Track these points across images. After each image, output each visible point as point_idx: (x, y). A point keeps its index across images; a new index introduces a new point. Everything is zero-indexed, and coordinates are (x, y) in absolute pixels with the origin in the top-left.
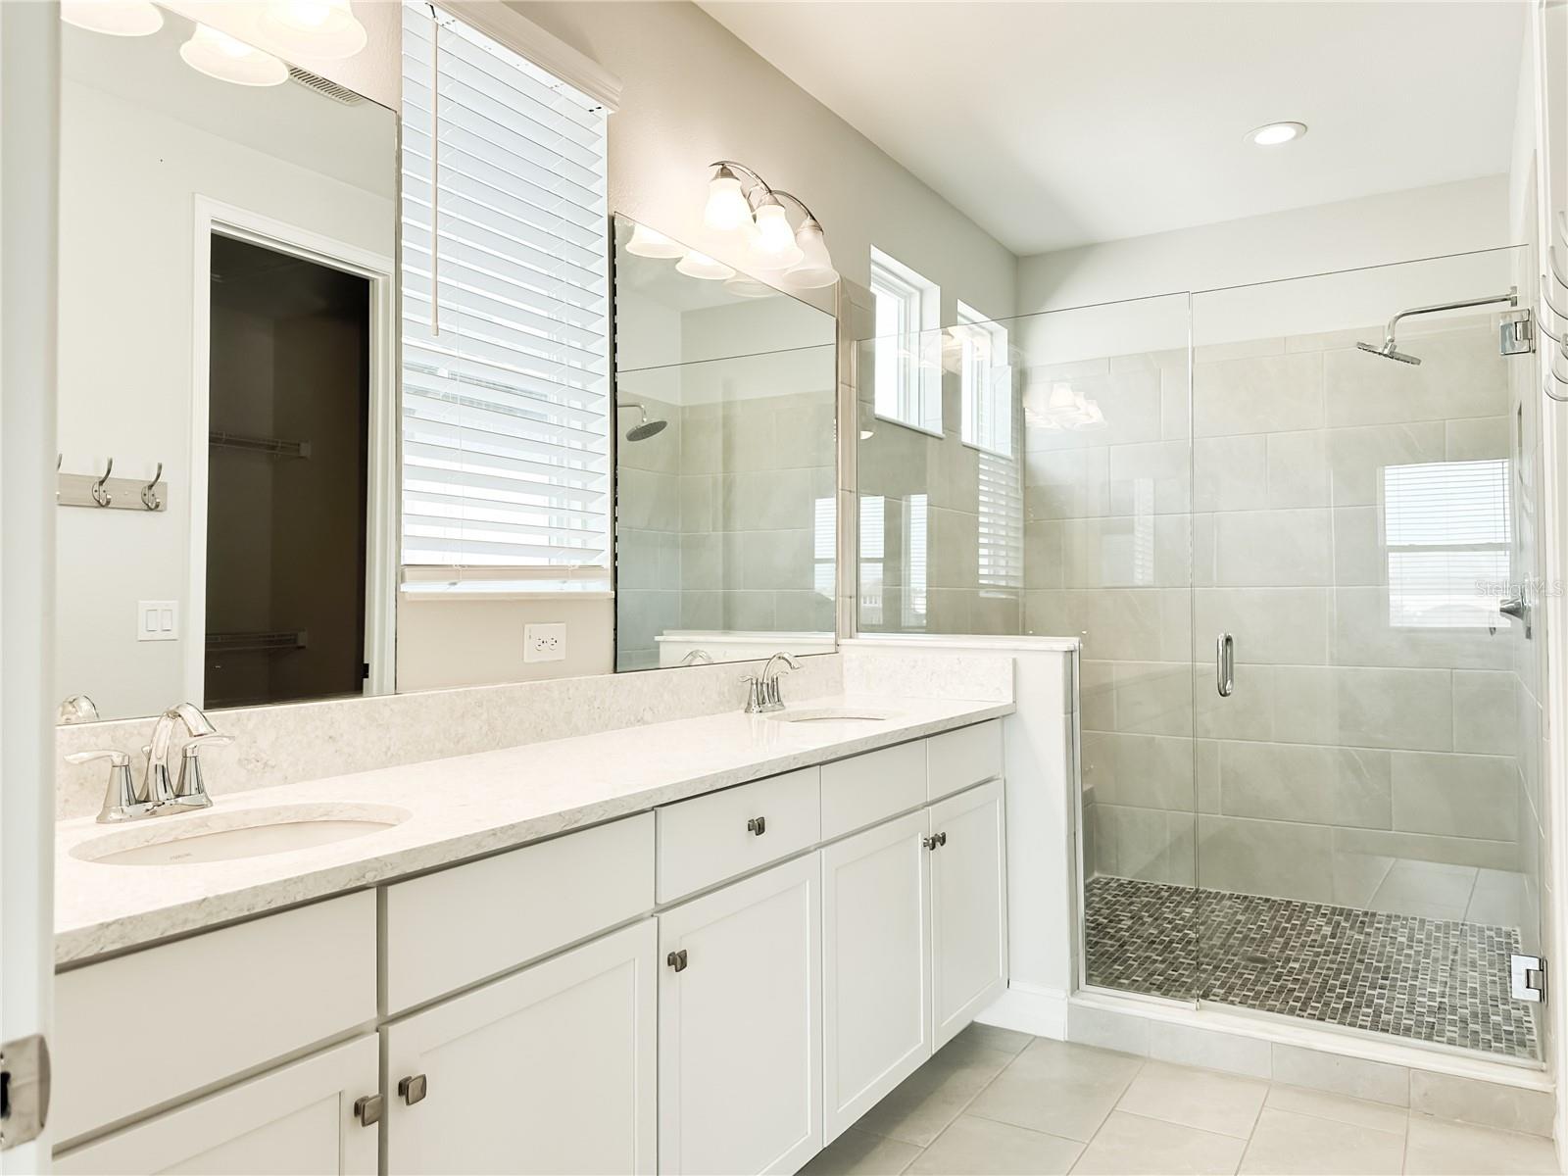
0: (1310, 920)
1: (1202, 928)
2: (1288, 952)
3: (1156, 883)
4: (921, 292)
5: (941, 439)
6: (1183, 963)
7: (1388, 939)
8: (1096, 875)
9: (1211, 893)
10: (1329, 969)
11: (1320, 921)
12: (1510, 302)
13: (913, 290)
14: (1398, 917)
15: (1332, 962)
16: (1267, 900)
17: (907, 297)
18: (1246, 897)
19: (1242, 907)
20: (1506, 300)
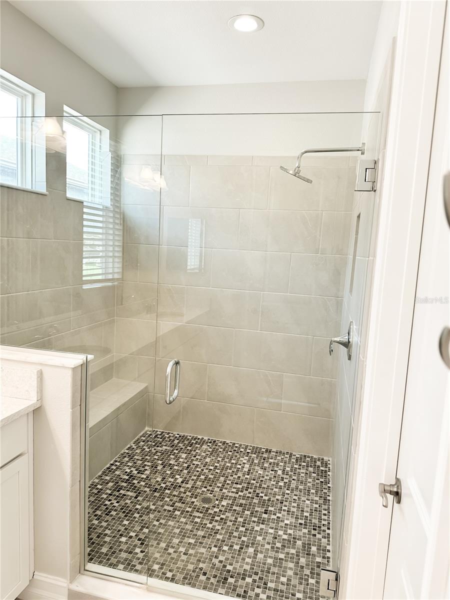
0: (241, 459)
1: (185, 471)
2: (224, 491)
3: (174, 433)
4: (33, 95)
5: (45, 195)
6: (165, 510)
7: (273, 472)
8: (147, 428)
9: (199, 439)
10: (241, 505)
11: (244, 460)
12: (361, 152)
13: (27, 93)
14: (280, 452)
15: (244, 497)
16: (224, 443)
17: (23, 97)
18: (215, 442)
19: (211, 450)
20: (359, 150)
